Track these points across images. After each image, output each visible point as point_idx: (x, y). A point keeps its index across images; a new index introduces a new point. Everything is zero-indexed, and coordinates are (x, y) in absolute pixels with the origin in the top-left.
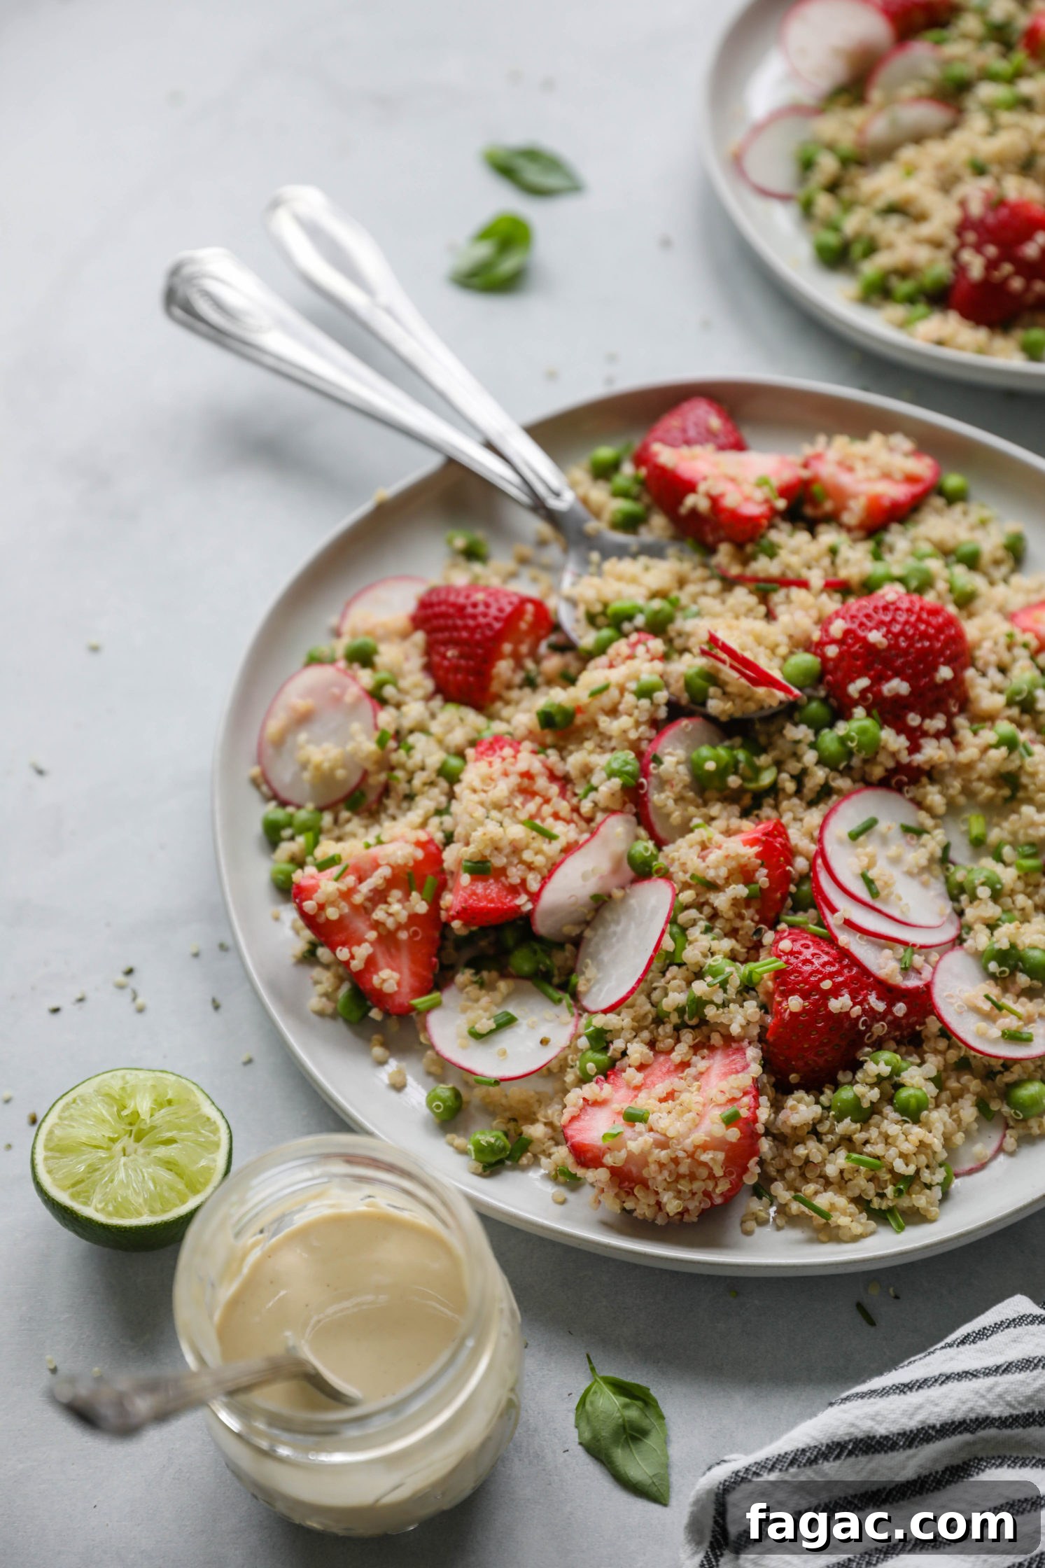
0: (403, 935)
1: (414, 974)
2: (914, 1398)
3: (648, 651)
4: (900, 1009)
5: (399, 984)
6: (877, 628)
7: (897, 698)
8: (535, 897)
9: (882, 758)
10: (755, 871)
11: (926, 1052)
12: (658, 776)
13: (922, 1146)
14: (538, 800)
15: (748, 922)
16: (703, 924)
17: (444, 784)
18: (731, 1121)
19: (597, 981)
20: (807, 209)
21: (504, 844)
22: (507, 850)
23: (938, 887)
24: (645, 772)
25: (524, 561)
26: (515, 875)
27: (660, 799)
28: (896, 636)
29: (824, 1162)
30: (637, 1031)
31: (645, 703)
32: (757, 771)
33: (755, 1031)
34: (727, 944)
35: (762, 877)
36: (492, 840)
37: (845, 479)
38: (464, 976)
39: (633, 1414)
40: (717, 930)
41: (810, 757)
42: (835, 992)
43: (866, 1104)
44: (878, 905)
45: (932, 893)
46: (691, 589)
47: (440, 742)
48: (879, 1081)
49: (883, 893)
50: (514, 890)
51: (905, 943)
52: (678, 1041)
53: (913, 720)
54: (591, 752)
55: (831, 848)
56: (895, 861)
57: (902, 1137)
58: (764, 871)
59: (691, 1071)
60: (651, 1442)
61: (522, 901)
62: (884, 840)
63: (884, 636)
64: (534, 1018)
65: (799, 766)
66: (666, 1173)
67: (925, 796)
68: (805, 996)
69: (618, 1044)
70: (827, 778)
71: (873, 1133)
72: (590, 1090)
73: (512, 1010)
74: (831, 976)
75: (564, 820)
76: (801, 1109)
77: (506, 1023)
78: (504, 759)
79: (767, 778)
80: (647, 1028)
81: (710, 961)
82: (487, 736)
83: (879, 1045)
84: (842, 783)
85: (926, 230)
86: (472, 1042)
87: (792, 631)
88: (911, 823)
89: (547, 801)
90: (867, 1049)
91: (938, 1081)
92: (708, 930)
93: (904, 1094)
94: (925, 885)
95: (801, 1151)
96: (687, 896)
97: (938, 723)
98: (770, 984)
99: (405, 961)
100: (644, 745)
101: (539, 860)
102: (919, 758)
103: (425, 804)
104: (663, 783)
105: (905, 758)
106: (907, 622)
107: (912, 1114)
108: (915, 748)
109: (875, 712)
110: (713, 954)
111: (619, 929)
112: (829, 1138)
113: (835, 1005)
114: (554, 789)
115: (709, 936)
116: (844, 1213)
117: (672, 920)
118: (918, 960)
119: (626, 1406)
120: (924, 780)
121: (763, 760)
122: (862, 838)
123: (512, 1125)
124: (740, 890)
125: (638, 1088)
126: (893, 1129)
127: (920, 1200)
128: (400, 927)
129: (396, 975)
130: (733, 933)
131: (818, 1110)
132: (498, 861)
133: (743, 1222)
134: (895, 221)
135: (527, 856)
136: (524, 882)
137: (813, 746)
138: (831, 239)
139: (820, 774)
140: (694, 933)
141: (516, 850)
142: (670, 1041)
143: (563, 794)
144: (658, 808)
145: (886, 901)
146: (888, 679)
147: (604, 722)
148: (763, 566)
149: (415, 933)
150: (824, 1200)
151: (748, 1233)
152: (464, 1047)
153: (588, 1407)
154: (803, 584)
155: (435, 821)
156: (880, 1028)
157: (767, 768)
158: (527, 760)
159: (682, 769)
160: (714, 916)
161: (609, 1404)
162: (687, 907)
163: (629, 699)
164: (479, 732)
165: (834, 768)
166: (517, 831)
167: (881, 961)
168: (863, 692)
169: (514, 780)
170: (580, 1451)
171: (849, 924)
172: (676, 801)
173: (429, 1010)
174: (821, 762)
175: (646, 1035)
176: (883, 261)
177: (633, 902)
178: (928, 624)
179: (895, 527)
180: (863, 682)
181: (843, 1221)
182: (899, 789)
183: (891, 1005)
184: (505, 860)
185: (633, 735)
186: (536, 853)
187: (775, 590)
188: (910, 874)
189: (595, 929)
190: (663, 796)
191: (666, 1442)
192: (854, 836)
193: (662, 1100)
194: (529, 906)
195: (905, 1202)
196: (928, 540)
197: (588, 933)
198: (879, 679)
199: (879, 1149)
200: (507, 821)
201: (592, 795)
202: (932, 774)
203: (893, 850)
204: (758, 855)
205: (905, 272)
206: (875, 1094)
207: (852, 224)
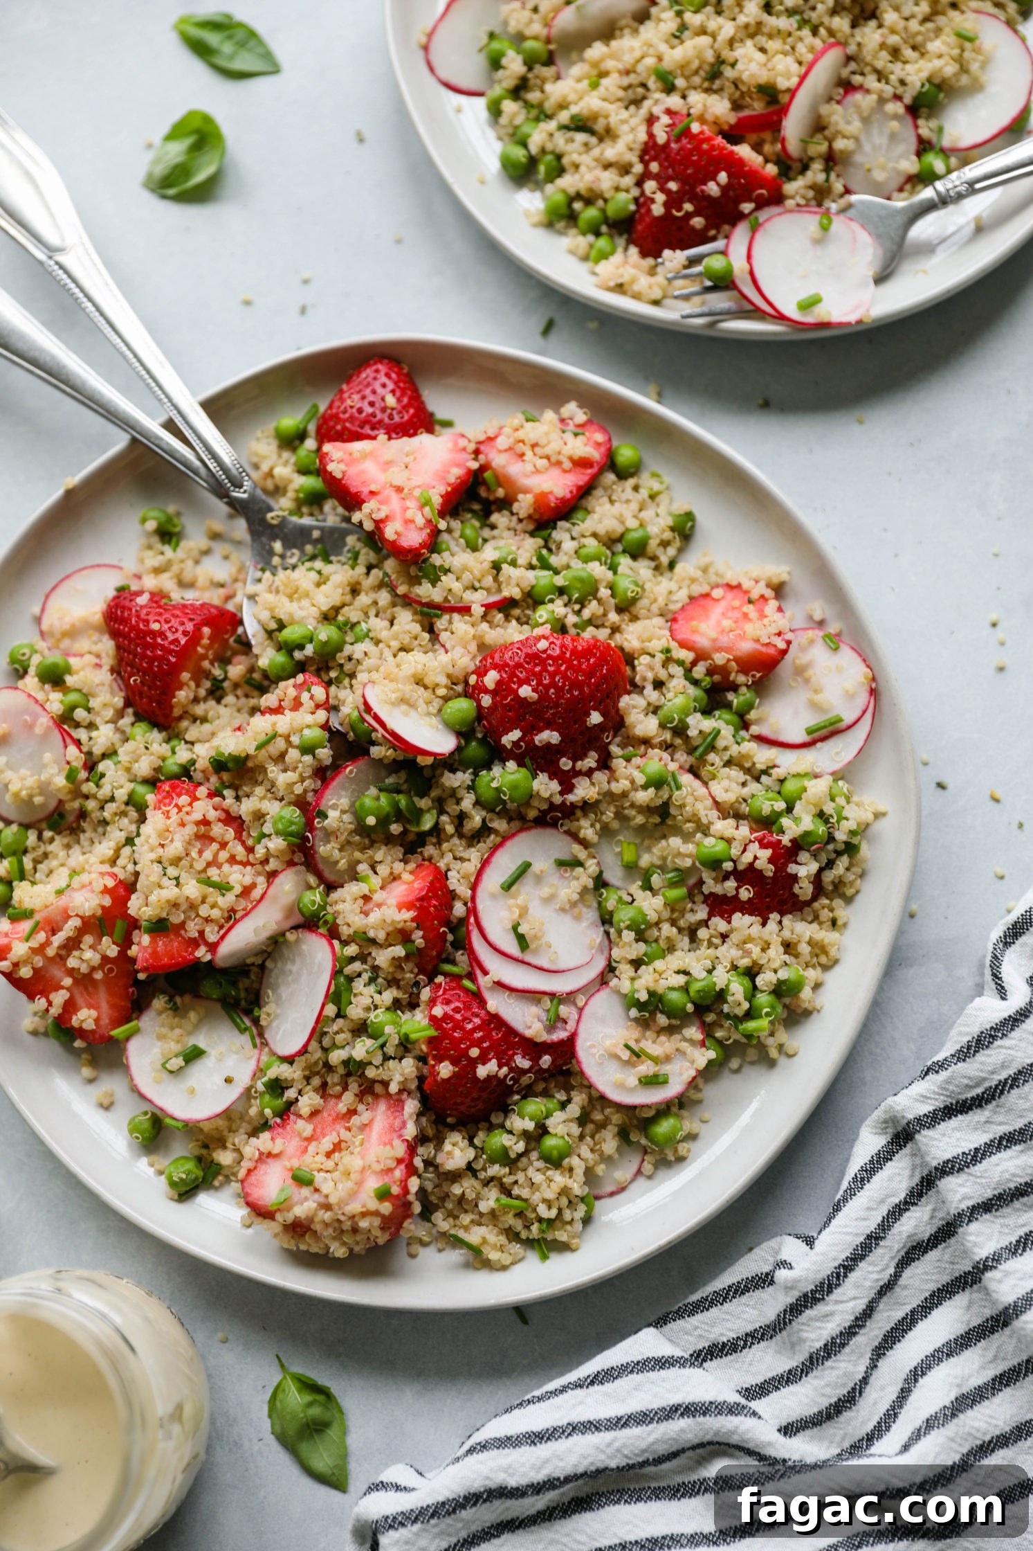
0: (98, 976)
1: (113, 1006)
2: (544, 1450)
3: (312, 697)
4: (546, 1060)
5: (97, 1021)
6: (527, 682)
7: (548, 746)
8: (213, 947)
9: (535, 803)
10: (411, 932)
11: (573, 1088)
12: (324, 828)
13: (564, 1191)
14: (215, 846)
15: (408, 975)
16: (366, 976)
17: (134, 814)
18: (383, 1195)
19: (277, 1016)
20: (495, 111)
21: (182, 900)
22: (184, 906)
23: (591, 915)
24: (310, 826)
25: (215, 536)
26: (192, 930)
27: (326, 849)
28: (547, 688)
29: (478, 1197)
30: (308, 1079)
31: (308, 759)
32: (418, 814)
33: (413, 1086)
34: (388, 996)
35: (418, 938)
36: (168, 901)
37: (515, 470)
38: (159, 1003)
39: (315, 1411)
40: (380, 980)
41: (467, 802)
42: (483, 1059)
43: (513, 1155)
44: (528, 958)
45: (585, 924)
46: (364, 599)
47: (128, 770)
48: (525, 1134)
49: (532, 946)
50: (194, 943)
51: (552, 995)
52: (345, 1089)
53: (565, 764)
54: (262, 798)
55: (482, 905)
56: (549, 900)
57: (545, 1185)
58: (421, 933)
59: (355, 1121)
60: (332, 1433)
61: (202, 953)
62: (539, 879)
63: (533, 690)
64: (222, 1048)
65: (458, 808)
66: (330, 1231)
67: (580, 828)
68: (454, 1062)
69: (291, 1094)
70: (484, 820)
71: (520, 1177)
72: (264, 1141)
73: (201, 1041)
74: (477, 1043)
75: (241, 863)
76: (456, 1152)
77: (193, 1055)
78: (180, 809)
79: (427, 823)
80: (318, 1073)
81: (372, 1016)
82: (172, 765)
83: (528, 1093)
84: (500, 825)
85: (611, 152)
86: (165, 1075)
87: (451, 670)
88: (565, 856)
89: (223, 845)
90: (516, 1097)
91: (583, 1120)
92: (372, 980)
93: (549, 1142)
94: (578, 918)
95: (457, 1190)
96: (352, 950)
97: (590, 761)
98: (424, 1048)
99: (103, 998)
100: (310, 797)
101: (216, 914)
102: (571, 798)
103: (116, 835)
104: (329, 835)
105: (558, 800)
106: (557, 672)
107: (555, 1162)
108: (567, 788)
109: (527, 761)
110: (376, 1007)
111: (294, 969)
112: (482, 1175)
113: (482, 1071)
114: (230, 833)
115: (372, 988)
116: (494, 1247)
117: (336, 973)
118: (564, 1010)
119: (310, 1405)
120: (579, 813)
121: (423, 803)
122: (514, 888)
123: (204, 1152)
124: (399, 951)
125: (309, 1140)
126: (538, 1178)
127: (562, 1236)
128: (93, 969)
129: (94, 1013)
130: (393, 982)
131: (471, 1153)
132: (176, 919)
133: (409, 1244)
134: (581, 137)
135: (204, 911)
136: (202, 933)
137: (471, 788)
138: (519, 154)
139: (477, 819)
140: (359, 985)
141: (193, 906)
142: (339, 1088)
143: (239, 836)
144: (326, 860)
145: (536, 952)
146: (541, 730)
147: (273, 771)
148: (425, 591)
149: (111, 970)
150: (475, 1236)
151: (413, 1256)
152: (158, 1082)
153: (278, 1404)
154: (465, 610)
155: (126, 851)
156: (526, 1080)
157: (428, 811)
158: (204, 808)
159: (347, 818)
160: (375, 969)
161: (295, 1399)
162: (352, 959)
163: (293, 754)
164: (164, 759)
165: (491, 810)
166: (192, 889)
167: (528, 1020)
168: (516, 744)
169: (190, 830)
170: (271, 1440)
171: (500, 984)
172: (341, 850)
173: (128, 1039)
174: (478, 803)
175: (316, 1081)
176: (568, 182)
177: (304, 947)
178: (578, 670)
179: (561, 524)
180: (515, 735)
181: (494, 1256)
182: (554, 824)
183: (535, 1059)
184: (182, 917)
185: (298, 789)
186: (212, 907)
187: (439, 617)
188: (563, 910)
189: (275, 961)
190: (329, 847)
191: (345, 1432)
192: (508, 887)
193: (328, 1155)
194: (208, 957)
195: (549, 1237)
196: (595, 535)
197: (269, 964)
198: (530, 730)
199: (525, 1193)
200: (184, 877)
201: (264, 841)
202: (586, 807)
203: (546, 891)
204: (413, 920)
205: (589, 199)
206: (521, 1147)
207: (538, 136)
